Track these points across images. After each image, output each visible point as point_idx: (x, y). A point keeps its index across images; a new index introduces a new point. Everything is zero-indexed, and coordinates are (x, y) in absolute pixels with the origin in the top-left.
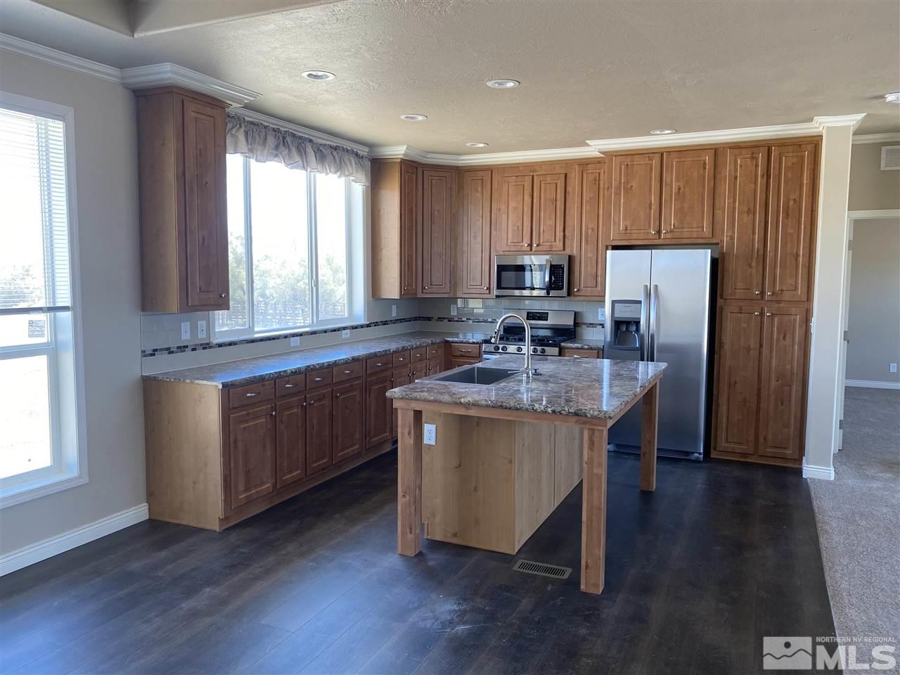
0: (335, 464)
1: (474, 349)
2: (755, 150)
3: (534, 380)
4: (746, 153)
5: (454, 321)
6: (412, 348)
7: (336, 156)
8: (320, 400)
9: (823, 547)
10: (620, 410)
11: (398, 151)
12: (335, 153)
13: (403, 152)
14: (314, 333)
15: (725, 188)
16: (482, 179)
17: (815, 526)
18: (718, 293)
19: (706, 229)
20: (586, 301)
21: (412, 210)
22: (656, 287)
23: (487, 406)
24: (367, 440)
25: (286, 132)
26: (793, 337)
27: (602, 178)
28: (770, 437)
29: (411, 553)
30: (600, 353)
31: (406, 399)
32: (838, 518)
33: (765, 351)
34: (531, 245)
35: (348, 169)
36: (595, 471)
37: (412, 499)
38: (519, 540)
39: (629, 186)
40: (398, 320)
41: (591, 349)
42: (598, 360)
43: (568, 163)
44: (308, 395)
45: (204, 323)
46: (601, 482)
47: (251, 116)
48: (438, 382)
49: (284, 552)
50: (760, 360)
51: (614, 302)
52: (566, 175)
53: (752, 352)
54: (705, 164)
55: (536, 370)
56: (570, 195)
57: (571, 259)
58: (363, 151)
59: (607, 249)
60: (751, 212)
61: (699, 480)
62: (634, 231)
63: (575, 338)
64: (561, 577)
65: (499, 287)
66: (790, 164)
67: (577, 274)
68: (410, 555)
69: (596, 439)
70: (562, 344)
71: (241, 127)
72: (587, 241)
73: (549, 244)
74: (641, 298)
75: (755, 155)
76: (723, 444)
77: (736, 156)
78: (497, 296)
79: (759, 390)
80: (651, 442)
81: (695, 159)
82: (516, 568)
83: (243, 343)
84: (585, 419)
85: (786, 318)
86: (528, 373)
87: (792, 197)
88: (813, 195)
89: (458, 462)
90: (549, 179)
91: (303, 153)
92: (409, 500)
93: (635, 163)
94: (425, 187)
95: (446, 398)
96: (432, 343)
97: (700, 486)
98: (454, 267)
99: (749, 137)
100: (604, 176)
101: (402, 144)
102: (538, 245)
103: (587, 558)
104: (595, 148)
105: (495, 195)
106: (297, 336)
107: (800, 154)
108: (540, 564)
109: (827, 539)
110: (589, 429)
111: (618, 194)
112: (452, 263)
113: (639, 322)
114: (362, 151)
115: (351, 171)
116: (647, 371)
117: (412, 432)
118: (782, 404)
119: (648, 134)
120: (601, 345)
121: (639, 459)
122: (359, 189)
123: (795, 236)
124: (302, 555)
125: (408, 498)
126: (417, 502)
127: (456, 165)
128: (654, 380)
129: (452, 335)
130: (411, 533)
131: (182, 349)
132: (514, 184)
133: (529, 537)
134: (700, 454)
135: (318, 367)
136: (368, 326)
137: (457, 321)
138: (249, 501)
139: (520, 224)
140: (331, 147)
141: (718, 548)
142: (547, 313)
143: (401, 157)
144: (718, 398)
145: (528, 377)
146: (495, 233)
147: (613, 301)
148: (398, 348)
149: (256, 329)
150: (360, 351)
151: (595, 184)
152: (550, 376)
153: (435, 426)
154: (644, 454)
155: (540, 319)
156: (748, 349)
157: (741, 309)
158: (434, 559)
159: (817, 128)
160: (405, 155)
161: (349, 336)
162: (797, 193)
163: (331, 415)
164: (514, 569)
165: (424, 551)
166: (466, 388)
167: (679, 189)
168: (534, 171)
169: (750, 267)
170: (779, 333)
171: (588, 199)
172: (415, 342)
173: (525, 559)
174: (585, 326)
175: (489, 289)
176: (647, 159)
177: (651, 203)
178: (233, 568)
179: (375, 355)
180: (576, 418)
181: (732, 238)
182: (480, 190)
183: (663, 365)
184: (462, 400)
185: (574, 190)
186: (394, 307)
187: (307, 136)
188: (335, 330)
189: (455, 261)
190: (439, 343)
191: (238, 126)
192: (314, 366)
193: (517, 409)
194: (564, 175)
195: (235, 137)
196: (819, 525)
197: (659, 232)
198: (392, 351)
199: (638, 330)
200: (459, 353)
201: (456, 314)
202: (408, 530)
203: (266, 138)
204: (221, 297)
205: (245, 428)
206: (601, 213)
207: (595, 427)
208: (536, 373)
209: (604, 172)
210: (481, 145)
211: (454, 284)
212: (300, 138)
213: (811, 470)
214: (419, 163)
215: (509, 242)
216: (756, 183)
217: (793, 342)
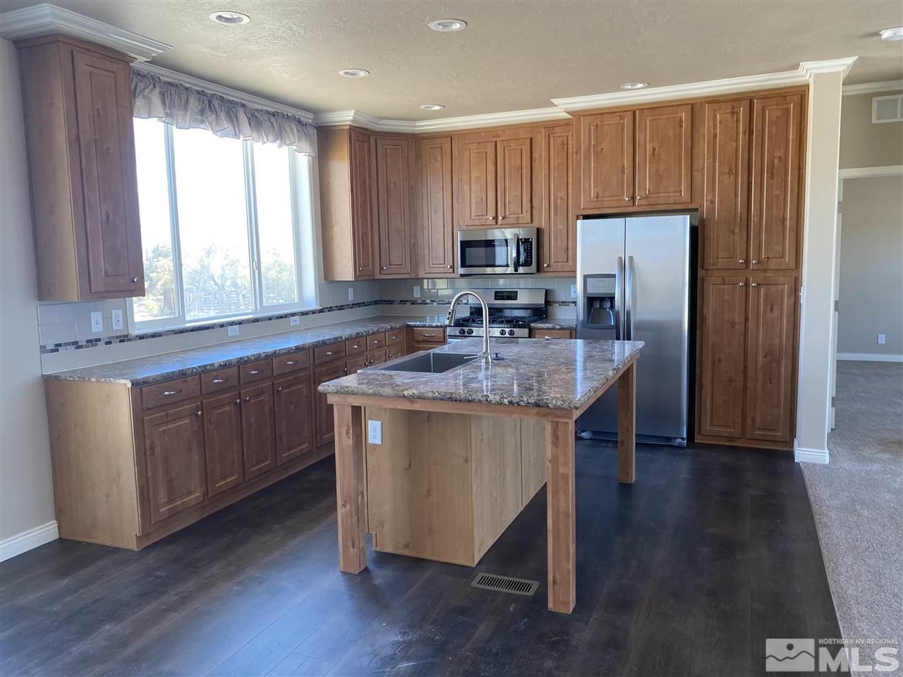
0: (280, 466)
1: (438, 334)
2: (737, 104)
3: (494, 365)
4: (727, 108)
5: (418, 304)
6: (368, 334)
7: (275, 123)
8: (257, 396)
9: (822, 543)
10: (589, 398)
11: (345, 117)
12: (273, 120)
13: (351, 118)
14: (256, 320)
15: (704, 147)
16: (441, 147)
17: (812, 518)
18: (699, 263)
19: (685, 194)
20: (558, 277)
21: (365, 183)
22: (631, 258)
23: (434, 399)
24: (318, 437)
25: (213, 94)
26: (782, 309)
27: (570, 142)
28: (758, 419)
29: (355, 570)
30: (573, 333)
31: (342, 393)
32: (838, 508)
33: (751, 324)
34: (496, 218)
35: (289, 138)
36: (561, 470)
37: (353, 508)
38: (480, 550)
39: (599, 149)
40: (356, 304)
41: (563, 329)
42: (572, 340)
43: (533, 127)
44: (242, 391)
45: (120, 312)
46: (568, 483)
47: (167, 75)
48: (383, 372)
49: (208, 574)
50: (745, 335)
51: (586, 277)
52: (531, 139)
53: (736, 326)
54: (681, 121)
55: (496, 354)
56: (537, 162)
57: (539, 231)
58: (307, 118)
59: (578, 219)
60: (732, 172)
61: (682, 468)
62: (606, 199)
63: (546, 317)
64: (526, 593)
65: (463, 265)
66: (774, 118)
67: (546, 249)
68: (353, 572)
69: (560, 433)
70: (532, 325)
71: (155, 87)
72: (556, 211)
73: (516, 216)
74: (615, 271)
75: (735, 110)
76: (707, 427)
77: (714, 111)
78: (462, 276)
79: (745, 367)
80: (629, 430)
81: (671, 116)
82: (474, 584)
83: (171, 334)
84: (546, 410)
85: (773, 288)
86: (487, 358)
87: (778, 154)
88: (800, 151)
89: (408, 463)
90: (513, 144)
91: (235, 120)
92: (351, 509)
93: (605, 123)
94: (379, 157)
95: (387, 391)
96: (391, 328)
97: (683, 476)
98: (414, 245)
99: (729, 89)
100: (572, 139)
101: (349, 108)
102: (504, 218)
103: (554, 572)
104: (561, 108)
105: (456, 164)
106: (236, 324)
107: (785, 106)
108: (503, 577)
109: (826, 534)
110: (552, 422)
111: (588, 158)
112: (413, 240)
113: (614, 298)
114: (304, 117)
115: (292, 140)
116: (623, 351)
117: (351, 431)
118: (771, 383)
119: (618, 89)
120: (573, 324)
121: (616, 447)
122: (304, 161)
123: (782, 197)
124: (229, 577)
125: (348, 507)
126: (359, 513)
127: (412, 132)
128: (629, 361)
129: (415, 319)
130: (353, 547)
131: (93, 342)
132: (475, 151)
133: (492, 545)
134: (683, 439)
135: (253, 358)
136: (321, 311)
137: (421, 304)
138: (173, 515)
139: (483, 195)
140: (268, 112)
141: (705, 550)
142: (517, 292)
143: (349, 123)
144: (701, 379)
145: (487, 363)
146: (457, 205)
147: (584, 276)
148: (351, 335)
149: (188, 318)
150: (309, 339)
151: (563, 148)
152: (512, 361)
153: (380, 422)
154: (622, 442)
155: (509, 298)
156: (733, 324)
157: (724, 280)
158: (381, 577)
159: (804, 76)
160: (353, 121)
161: (298, 323)
162: (783, 150)
163: (272, 412)
164: (472, 585)
165: (371, 567)
166: (413, 378)
167: (654, 150)
168: (498, 136)
169: (733, 232)
170: (765, 305)
171: (556, 165)
172: (372, 327)
173: (486, 572)
174: (557, 305)
175: (452, 267)
176: (618, 118)
177: (623, 167)
178: (145, 597)
179: (324, 343)
180: (535, 410)
181: (712, 202)
182: (439, 159)
183: (640, 344)
184: (406, 393)
185: (541, 156)
186: (351, 291)
187: (239, 101)
188: (281, 317)
189: (416, 238)
190: (399, 328)
191: (152, 86)
192: (248, 357)
193: (469, 401)
194: (529, 140)
195: (148, 100)
196: (817, 518)
197: (633, 198)
198: (344, 337)
199: (612, 307)
200: (421, 339)
201: (419, 296)
202: (350, 544)
203: (187, 102)
204: (134, 281)
205: (164, 431)
206: (570, 180)
207: (557, 420)
208: (497, 358)
209: (572, 135)
210: (437, 108)
211: (415, 262)
212: (231, 102)
213: (803, 454)
214: (371, 131)
215: (473, 214)
216: (737, 140)
217: (781, 314)
